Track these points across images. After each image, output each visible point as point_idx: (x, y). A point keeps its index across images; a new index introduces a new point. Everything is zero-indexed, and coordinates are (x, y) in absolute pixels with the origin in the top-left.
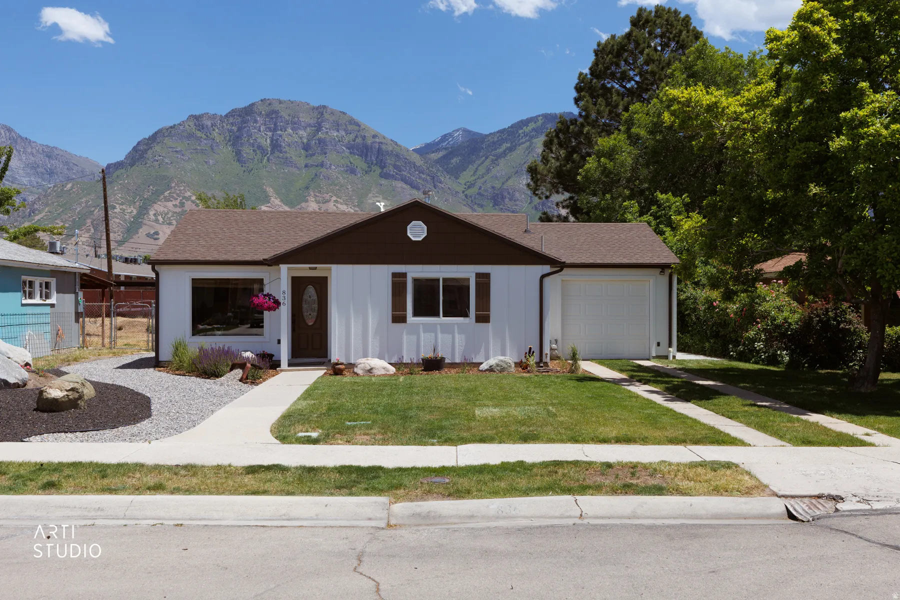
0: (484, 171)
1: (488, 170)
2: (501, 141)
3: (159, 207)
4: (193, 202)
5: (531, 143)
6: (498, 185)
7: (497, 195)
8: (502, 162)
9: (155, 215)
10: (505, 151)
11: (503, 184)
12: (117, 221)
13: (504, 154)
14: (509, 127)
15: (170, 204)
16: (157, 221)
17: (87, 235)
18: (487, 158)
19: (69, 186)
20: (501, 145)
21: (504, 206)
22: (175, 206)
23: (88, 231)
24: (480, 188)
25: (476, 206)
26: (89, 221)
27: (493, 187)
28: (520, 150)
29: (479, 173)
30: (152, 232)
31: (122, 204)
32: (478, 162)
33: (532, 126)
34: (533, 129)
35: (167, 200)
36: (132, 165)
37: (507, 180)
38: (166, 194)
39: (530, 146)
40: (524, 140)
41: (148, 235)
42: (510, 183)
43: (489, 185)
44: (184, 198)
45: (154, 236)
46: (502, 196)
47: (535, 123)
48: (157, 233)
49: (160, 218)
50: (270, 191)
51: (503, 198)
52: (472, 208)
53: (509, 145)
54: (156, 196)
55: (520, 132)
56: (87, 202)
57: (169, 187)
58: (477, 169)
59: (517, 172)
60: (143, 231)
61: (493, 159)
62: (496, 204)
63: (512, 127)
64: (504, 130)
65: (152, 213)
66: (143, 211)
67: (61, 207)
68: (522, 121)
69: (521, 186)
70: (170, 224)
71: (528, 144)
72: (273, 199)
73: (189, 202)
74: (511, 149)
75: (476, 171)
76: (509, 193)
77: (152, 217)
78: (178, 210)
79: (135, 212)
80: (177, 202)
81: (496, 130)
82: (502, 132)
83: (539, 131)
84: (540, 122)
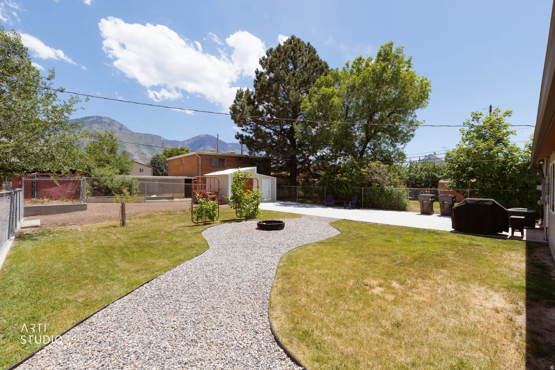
5: (91, 126)
33: (91, 120)
34: (92, 121)
40: (87, 124)
64: (78, 119)
68: (86, 117)
71: (90, 126)
83: (94, 122)
84: (95, 119)
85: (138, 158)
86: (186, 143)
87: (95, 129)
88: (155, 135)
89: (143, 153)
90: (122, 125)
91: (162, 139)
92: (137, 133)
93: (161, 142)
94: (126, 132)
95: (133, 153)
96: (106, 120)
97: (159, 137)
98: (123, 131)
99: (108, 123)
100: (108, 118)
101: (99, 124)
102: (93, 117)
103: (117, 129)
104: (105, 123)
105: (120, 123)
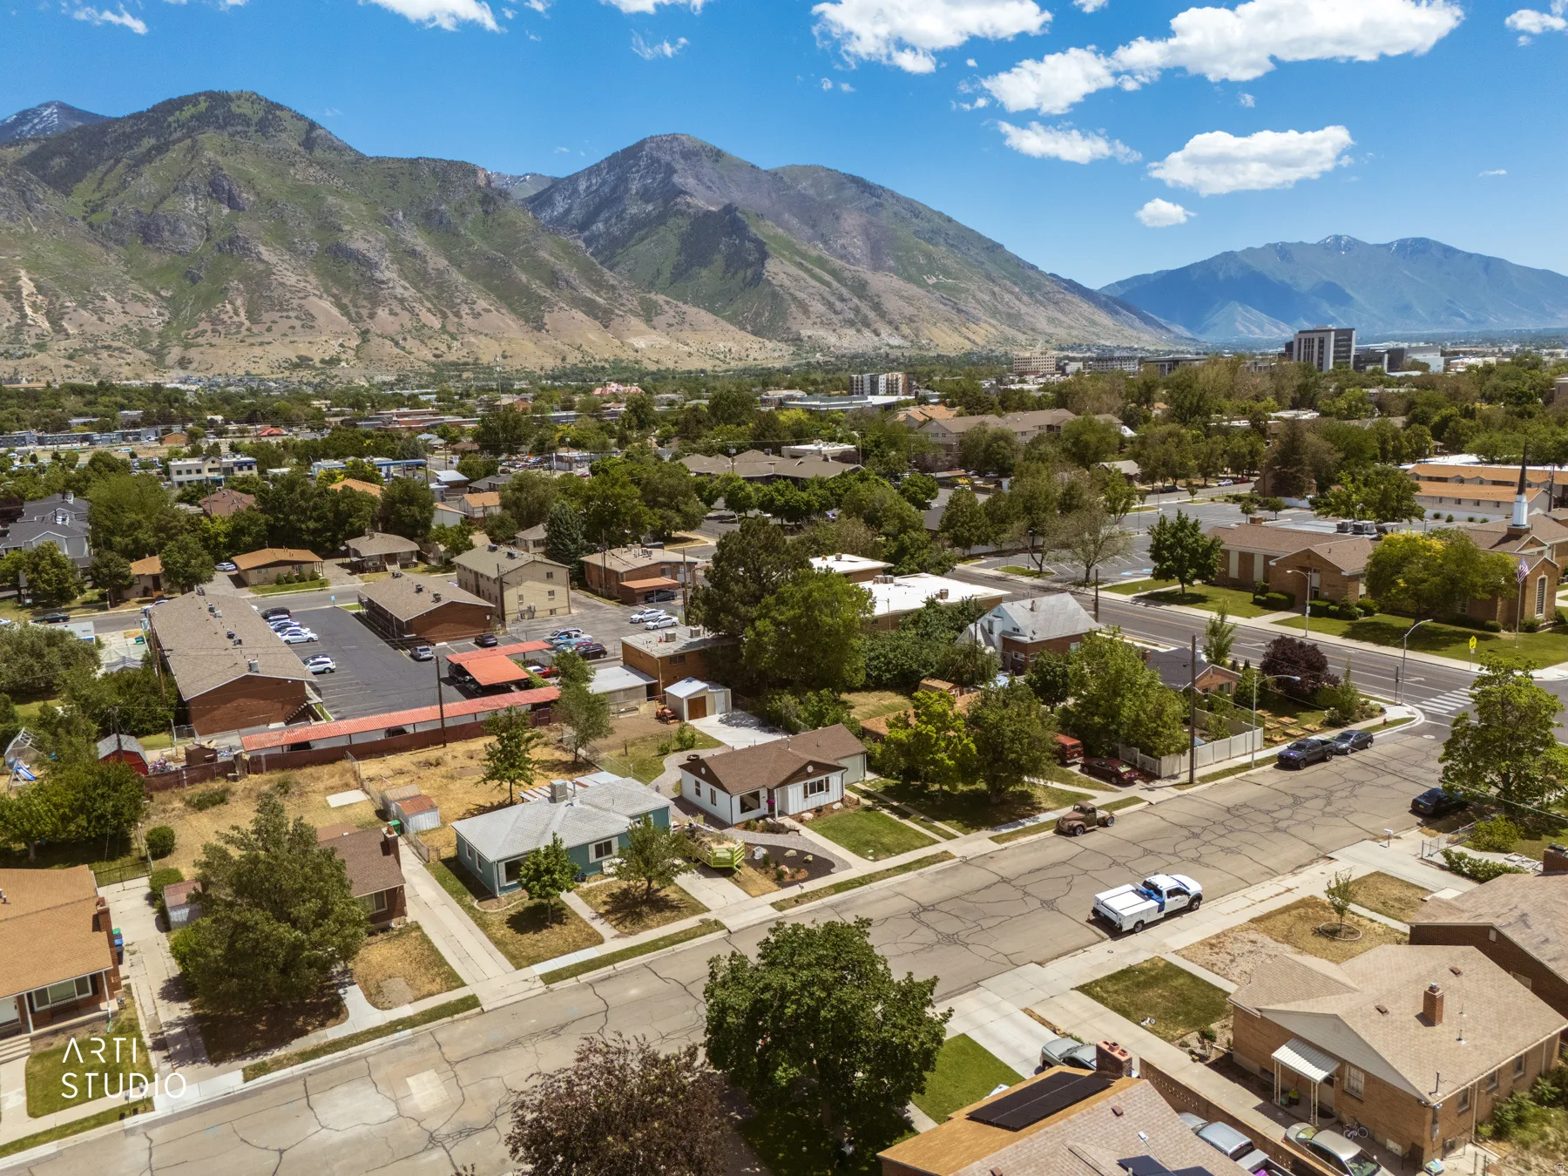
0: (115, 184)
1: (124, 185)
2: (140, 135)
5: (195, 142)
6: (146, 210)
7: (148, 226)
8: (147, 170)
10: (149, 151)
11: (155, 207)
13: (147, 158)
14: (148, 111)
18: (118, 161)
20: (139, 139)
21: (162, 243)
24: (115, 213)
25: (111, 244)
27: (138, 212)
28: (174, 154)
29: (106, 187)
32: (102, 168)
33: (189, 111)
34: (193, 116)
37: (161, 201)
39: (193, 147)
40: (178, 134)
42: (167, 205)
43: (130, 208)
46: (157, 225)
47: (195, 106)
51: (159, 230)
52: (103, 245)
53: (153, 141)
55: (170, 119)
58: (102, 179)
59: (176, 189)
61: (129, 165)
62: (147, 239)
63: (154, 109)
64: (141, 114)
68: (170, 102)
69: (187, 211)
71: (188, 141)
74: (161, 149)
75: (100, 184)
76: (168, 223)
81: (127, 113)
82: (137, 117)
83: (203, 120)
84: (203, 106)
85: (395, 275)
86: (582, 186)
87: (210, 154)
88: (451, 163)
89: (413, 253)
90: (313, 126)
91: (482, 182)
92: (379, 160)
93: (479, 195)
94: (332, 156)
95: (371, 254)
96: (245, 109)
97: (469, 170)
98: (318, 153)
99: (255, 119)
100: (255, 99)
101: (222, 127)
102: (192, 100)
103: (295, 146)
104: (246, 121)
105: (301, 118)
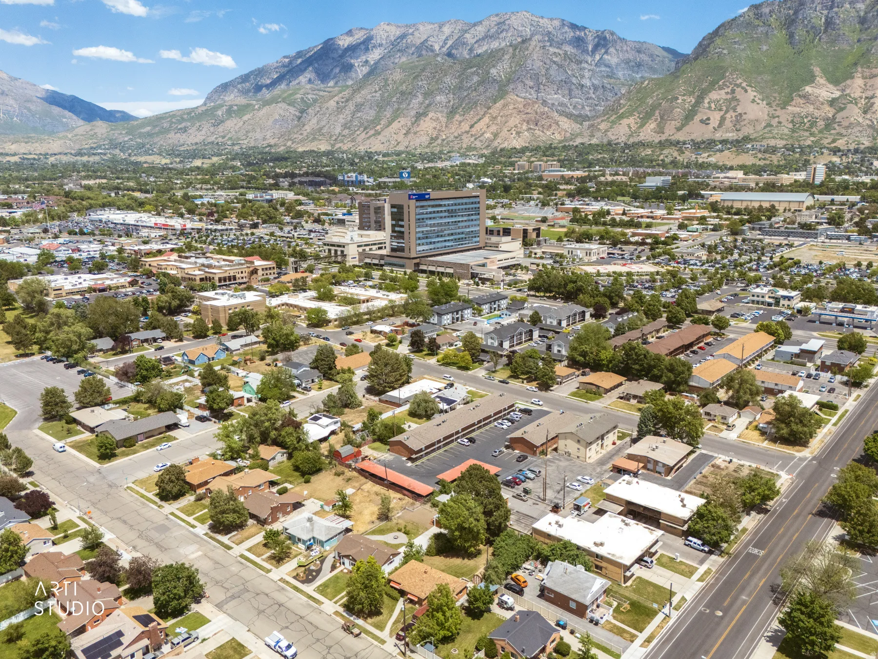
3: (714, 95)
4: (743, 88)
9: (709, 103)
12: (679, 110)
15: (723, 92)
16: (709, 108)
17: (655, 123)
19: (646, 82)
22: (727, 93)
23: (656, 120)
26: (657, 113)
30: (705, 118)
31: (684, 95)
35: (721, 88)
36: (696, 59)
38: (721, 83)
41: (702, 121)
44: (736, 85)
45: (705, 122)
48: (708, 119)
49: (713, 105)
50: (817, 71)
54: (712, 86)
56: (658, 95)
57: (723, 77)
60: (697, 118)
65: (706, 101)
66: (699, 100)
67: (638, 100)
70: (720, 110)
72: (818, 78)
73: (739, 89)
77: (706, 105)
78: (729, 96)
79: (693, 101)
80: (729, 90)
